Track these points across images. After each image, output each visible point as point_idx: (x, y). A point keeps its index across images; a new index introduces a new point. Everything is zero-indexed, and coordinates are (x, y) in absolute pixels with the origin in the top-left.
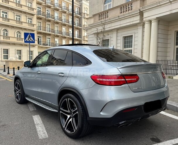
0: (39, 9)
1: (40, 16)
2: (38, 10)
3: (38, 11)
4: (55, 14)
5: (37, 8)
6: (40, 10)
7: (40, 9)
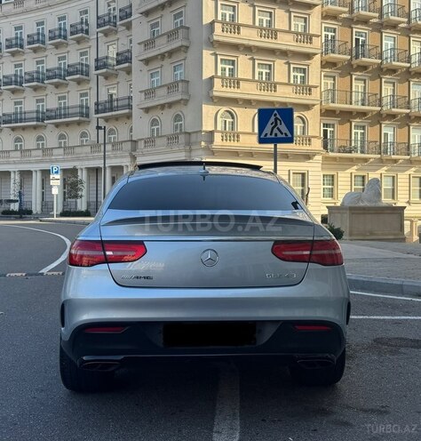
0: (330, 34)
1: (332, 55)
2: (327, 36)
3: (326, 41)
4: (384, 42)
5: (324, 33)
6: (333, 37)
7: (335, 32)
